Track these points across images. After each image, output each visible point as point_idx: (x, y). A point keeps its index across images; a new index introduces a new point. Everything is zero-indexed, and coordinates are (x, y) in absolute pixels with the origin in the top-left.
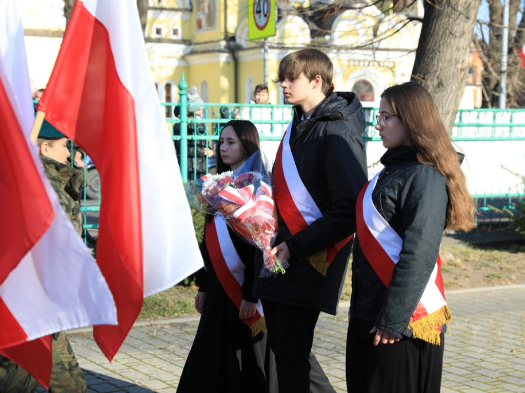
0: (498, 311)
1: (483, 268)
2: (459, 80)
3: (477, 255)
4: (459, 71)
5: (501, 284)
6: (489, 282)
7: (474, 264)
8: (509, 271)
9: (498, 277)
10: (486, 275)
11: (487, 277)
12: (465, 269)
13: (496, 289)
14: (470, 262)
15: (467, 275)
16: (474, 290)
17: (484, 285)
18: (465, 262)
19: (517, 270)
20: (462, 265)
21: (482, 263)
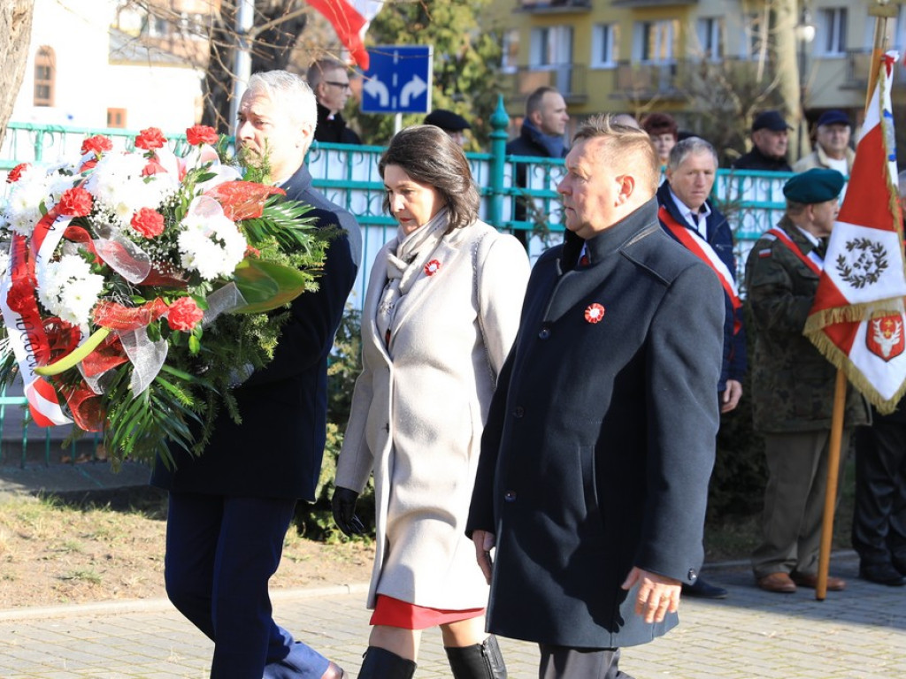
0: (61, 669)
1: (62, 557)
2: (11, 45)
3: (55, 522)
4: (10, 20)
5: (95, 599)
6: (65, 592)
7: (44, 546)
8: (128, 564)
9: (91, 580)
10: (62, 574)
11: (64, 579)
12: (10, 560)
13: (79, 611)
14: (35, 540)
15: (11, 575)
16: (17, 613)
17: (51, 601)
18: (21, 540)
19: (147, 562)
20: (8, 548)
21: (64, 545)
